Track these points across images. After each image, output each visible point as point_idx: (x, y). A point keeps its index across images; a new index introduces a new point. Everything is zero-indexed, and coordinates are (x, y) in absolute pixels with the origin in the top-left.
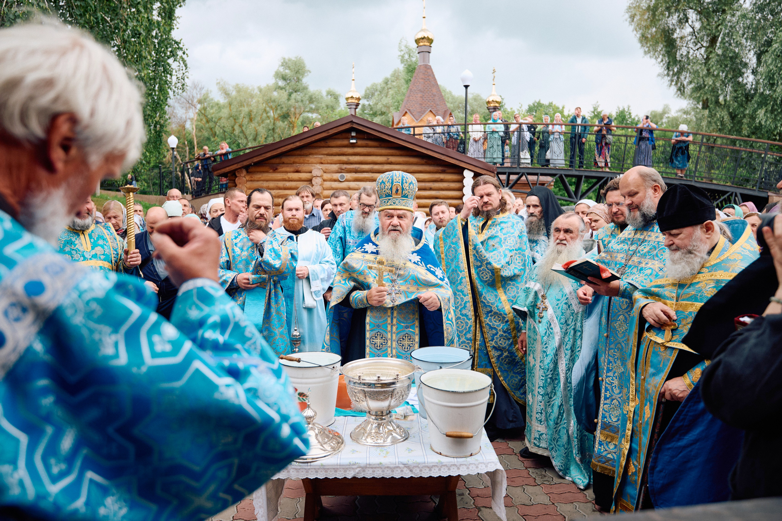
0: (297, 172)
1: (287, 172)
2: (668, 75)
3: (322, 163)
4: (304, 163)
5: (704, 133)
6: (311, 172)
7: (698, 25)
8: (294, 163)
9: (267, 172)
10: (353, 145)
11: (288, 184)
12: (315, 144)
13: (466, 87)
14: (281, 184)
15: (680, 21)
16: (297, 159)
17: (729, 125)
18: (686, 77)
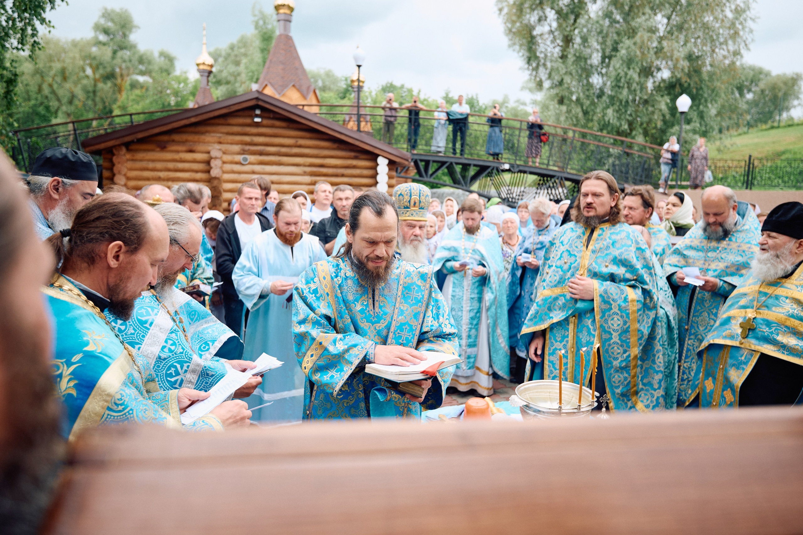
0: (191, 151)
1: (178, 152)
2: (528, 69)
3: (220, 143)
4: (199, 142)
5: (562, 126)
6: (208, 153)
7: (555, 25)
8: (186, 141)
9: (153, 150)
10: (257, 125)
11: (181, 165)
12: (212, 121)
13: (359, 66)
14: (171, 165)
15: (540, 20)
16: (190, 137)
17: (583, 122)
18: (543, 74)
